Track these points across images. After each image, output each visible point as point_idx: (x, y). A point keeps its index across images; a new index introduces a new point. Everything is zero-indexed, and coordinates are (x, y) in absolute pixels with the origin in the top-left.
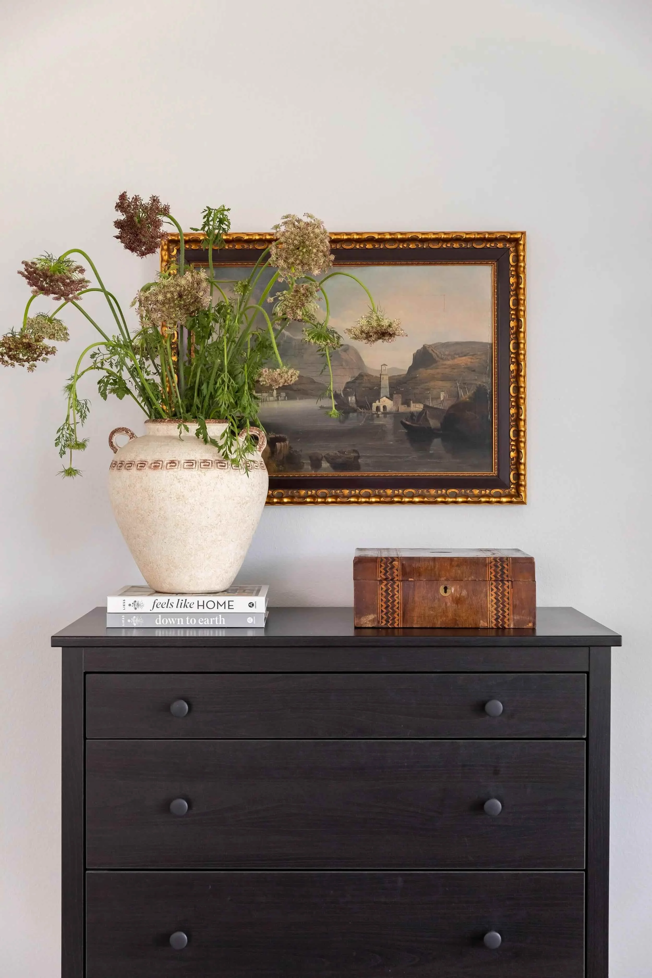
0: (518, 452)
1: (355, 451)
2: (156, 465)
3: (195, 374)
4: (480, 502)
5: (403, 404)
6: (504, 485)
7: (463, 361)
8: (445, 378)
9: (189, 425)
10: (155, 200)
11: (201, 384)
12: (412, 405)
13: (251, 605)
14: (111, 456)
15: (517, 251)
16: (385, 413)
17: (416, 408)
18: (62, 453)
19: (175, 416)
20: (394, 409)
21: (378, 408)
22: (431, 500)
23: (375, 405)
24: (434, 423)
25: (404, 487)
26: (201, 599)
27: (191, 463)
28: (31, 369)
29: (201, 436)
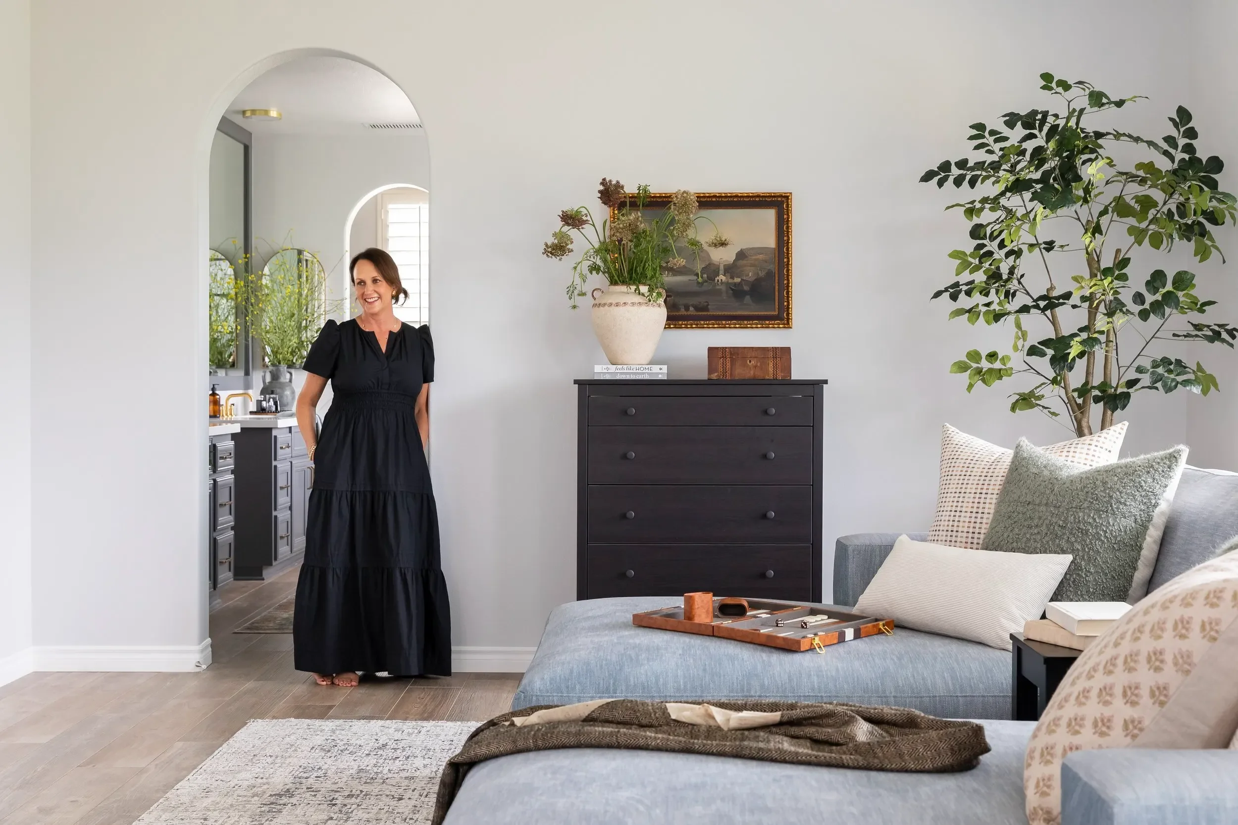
0: (788, 302)
1: (707, 302)
2: (617, 305)
3: (633, 264)
4: (769, 327)
5: (731, 278)
6: (781, 319)
7: (761, 257)
8: (752, 265)
9: (631, 287)
10: (618, 182)
11: (636, 267)
12: (735, 279)
13: (661, 369)
14: (593, 302)
15: (787, 202)
16: (722, 283)
17: (737, 280)
18: (570, 298)
19: (624, 283)
20: (726, 281)
21: (718, 281)
22: (745, 326)
23: (716, 279)
24: (746, 288)
25: (731, 320)
26: (638, 367)
27: (633, 304)
28: (560, 260)
29: (637, 291)
